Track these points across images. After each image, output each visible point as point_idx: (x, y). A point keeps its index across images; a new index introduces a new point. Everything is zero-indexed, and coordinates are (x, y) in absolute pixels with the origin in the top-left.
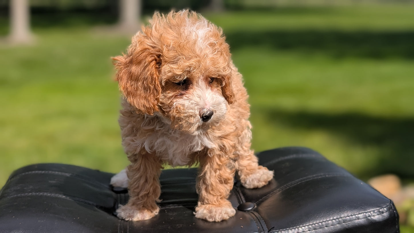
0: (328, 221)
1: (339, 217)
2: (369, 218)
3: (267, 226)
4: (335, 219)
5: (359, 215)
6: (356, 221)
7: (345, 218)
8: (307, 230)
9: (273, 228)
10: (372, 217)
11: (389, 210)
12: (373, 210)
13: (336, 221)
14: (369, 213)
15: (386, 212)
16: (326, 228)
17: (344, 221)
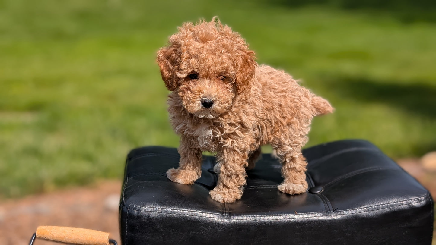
0: (379, 205)
1: (387, 203)
2: (410, 204)
3: (332, 207)
4: (384, 204)
5: (403, 202)
6: (401, 206)
7: (392, 204)
8: (363, 211)
9: (337, 209)
10: (413, 204)
11: (426, 199)
12: (413, 198)
13: (385, 206)
14: (411, 201)
15: (424, 200)
16: (377, 210)
17: (392, 206)
